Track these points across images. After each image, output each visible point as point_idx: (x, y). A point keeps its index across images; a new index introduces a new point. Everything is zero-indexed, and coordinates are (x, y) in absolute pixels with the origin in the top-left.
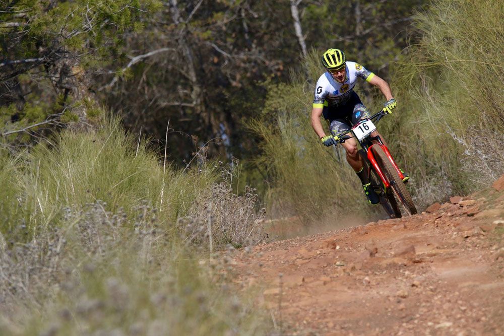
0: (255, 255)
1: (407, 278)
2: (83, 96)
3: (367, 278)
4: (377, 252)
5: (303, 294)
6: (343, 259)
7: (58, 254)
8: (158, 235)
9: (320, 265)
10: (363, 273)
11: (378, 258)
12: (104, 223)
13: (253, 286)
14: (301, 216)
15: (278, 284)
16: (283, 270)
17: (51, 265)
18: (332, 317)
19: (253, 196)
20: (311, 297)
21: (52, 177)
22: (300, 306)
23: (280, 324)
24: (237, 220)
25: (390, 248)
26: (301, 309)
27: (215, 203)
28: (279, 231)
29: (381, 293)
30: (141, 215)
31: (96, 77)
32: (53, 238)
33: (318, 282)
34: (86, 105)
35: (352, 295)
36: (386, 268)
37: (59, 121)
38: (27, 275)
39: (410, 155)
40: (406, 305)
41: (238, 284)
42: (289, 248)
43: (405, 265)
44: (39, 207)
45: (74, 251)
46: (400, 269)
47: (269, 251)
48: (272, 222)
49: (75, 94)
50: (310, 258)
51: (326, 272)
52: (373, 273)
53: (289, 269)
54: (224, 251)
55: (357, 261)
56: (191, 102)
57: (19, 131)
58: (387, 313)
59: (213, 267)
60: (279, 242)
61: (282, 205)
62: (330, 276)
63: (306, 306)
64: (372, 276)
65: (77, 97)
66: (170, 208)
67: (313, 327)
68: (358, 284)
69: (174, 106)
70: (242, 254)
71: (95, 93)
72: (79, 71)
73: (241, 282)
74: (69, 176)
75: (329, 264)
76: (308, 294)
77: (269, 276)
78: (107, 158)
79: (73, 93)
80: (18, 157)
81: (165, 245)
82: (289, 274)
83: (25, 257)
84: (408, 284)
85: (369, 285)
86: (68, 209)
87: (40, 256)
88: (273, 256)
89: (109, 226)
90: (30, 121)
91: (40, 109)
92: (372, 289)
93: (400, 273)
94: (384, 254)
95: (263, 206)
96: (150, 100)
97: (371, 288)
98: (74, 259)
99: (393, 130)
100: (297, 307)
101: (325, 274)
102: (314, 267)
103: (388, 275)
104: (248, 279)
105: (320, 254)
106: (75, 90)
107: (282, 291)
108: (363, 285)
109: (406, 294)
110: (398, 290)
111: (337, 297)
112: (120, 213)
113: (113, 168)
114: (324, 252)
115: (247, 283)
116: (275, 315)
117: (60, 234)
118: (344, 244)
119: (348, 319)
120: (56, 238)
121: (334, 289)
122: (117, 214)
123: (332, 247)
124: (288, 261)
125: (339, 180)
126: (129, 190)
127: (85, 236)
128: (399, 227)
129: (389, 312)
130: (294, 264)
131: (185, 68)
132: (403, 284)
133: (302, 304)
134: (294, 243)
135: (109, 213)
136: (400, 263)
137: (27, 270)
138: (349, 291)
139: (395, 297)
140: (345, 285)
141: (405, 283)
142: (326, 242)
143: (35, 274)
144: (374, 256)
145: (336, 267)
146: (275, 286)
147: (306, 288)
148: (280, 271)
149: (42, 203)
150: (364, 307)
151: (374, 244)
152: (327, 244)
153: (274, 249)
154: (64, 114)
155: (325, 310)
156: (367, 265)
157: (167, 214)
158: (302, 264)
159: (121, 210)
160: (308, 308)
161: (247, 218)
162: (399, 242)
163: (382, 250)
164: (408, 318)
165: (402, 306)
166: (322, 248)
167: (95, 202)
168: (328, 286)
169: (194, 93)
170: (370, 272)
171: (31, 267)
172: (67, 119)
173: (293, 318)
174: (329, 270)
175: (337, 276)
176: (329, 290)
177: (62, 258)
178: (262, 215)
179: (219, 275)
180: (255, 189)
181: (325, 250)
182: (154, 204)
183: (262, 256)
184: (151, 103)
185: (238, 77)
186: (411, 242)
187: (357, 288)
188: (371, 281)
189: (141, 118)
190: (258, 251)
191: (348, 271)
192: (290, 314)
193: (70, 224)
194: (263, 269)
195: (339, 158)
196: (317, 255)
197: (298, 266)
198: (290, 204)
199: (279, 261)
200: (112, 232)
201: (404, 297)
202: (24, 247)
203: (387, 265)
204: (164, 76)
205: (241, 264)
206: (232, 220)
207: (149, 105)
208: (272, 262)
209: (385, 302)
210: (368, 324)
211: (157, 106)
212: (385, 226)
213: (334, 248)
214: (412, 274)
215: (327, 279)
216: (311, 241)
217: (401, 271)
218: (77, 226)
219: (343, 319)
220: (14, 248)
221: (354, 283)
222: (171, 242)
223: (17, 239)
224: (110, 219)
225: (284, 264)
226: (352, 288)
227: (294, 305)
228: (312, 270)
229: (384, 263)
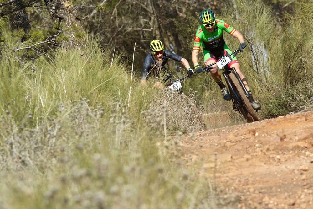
0: (196, 139)
1: (307, 156)
2: (72, 23)
3: (278, 157)
4: (285, 138)
5: (232, 167)
6: (261, 143)
7: (55, 137)
8: (126, 124)
9: (243, 147)
10: (275, 153)
11: (287, 142)
12: (87, 115)
13: (196, 161)
14: (229, 112)
15: (213, 160)
16: (217, 150)
17: (50, 144)
18: (253, 184)
19: (195, 96)
20: (237, 169)
21: (51, 82)
22: (230, 176)
23: (215, 189)
24: (183, 114)
25: (295, 134)
26: (230, 178)
27: (168, 101)
28: (213, 122)
29: (289, 167)
30: (114, 109)
31: (81, 10)
32: (51, 125)
33: (242, 159)
34: (75, 29)
35: (267, 169)
36: (292, 150)
37: (54, 41)
38: (33, 152)
39: (309, 67)
40: (306, 176)
41: (184, 159)
42: (221, 134)
43: (306, 148)
44: (41, 103)
45: (66, 135)
46: (302, 150)
47: (207, 136)
48: (208, 115)
49: (66, 21)
50: (236, 142)
51: (248, 152)
52: (283, 153)
53: (221, 149)
54: (174, 136)
55: (271, 144)
56: (150, 28)
57: (26, 48)
58: (293, 182)
59: (167, 147)
60: (214, 130)
61: (215, 103)
62: (251, 155)
63: (233, 176)
64: (282, 155)
65: (68, 23)
66: (135, 105)
67: (239, 192)
68: (271, 161)
69: (137, 31)
70: (187, 138)
71: (80, 21)
72: (69, 5)
73: (186, 158)
74: (62, 80)
75: (250, 146)
76: (235, 168)
77: (206, 154)
78: (90, 68)
79: (65, 21)
80: (26, 67)
81: (132, 131)
82: (221, 153)
83: (31, 139)
84: (308, 161)
85: (280, 162)
86: (61, 104)
87: (41, 138)
88: (210, 140)
89: (91, 117)
90: (34, 41)
91: (41, 32)
92: (282, 165)
93: (302, 153)
94: (291, 139)
95: (201, 104)
96: (120, 26)
97: (281, 163)
98: (66, 140)
99: (298, 49)
100: (227, 177)
101: (247, 153)
102: (240, 148)
103: (294, 154)
104: (192, 156)
105: (243, 139)
106: (66, 18)
107: (216, 165)
108: (275, 161)
109: (307, 168)
110: (301, 165)
111: (256, 170)
112: (99, 108)
113: (94, 75)
114: (246, 137)
115: (191, 159)
116: (211, 183)
117: (56, 122)
118: (261, 132)
119: (264, 186)
120: (53, 125)
121: (254, 164)
122: (97, 108)
123: (253, 133)
124: (220, 144)
125: (257, 85)
126: (106, 91)
127: (73, 124)
128: (302, 119)
129: (294, 181)
130: (225, 146)
131: (145, 3)
132: (305, 161)
133: (230, 175)
134: (224, 131)
135: (91, 107)
136: (302, 146)
137: (33, 148)
138: (265, 166)
139: (298, 170)
140: (262, 161)
141: (306, 160)
142: (248, 130)
143: (39, 151)
144: (283, 141)
145: (255, 148)
146: (211, 162)
147: (234, 164)
148: (214, 151)
149: (43, 99)
150: (276, 178)
151: (283, 132)
152: (249, 131)
153: (210, 134)
154: (58, 36)
155: (248, 179)
156: (278, 147)
157: (133, 108)
158: (231, 146)
159: (100, 105)
160: (235, 178)
161: (190, 113)
162: (302, 131)
163: (289, 137)
164: (308, 186)
165: (304, 177)
166: (245, 134)
167: (81, 99)
168: (250, 162)
169: (152, 21)
170: (280, 152)
171: (35, 146)
172: (61, 39)
173: (224, 185)
174: (250, 150)
175: (256, 155)
176: (250, 165)
177: (58, 140)
178: (201, 110)
179: (171, 153)
180: (196, 91)
181: (247, 136)
182: (123, 101)
183: (202, 139)
184: (120, 28)
185: (184, 10)
186: (311, 131)
187: (271, 164)
188: (281, 159)
189: (113, 39)
190: (199, 136)
191: (264, 151)
192: (222, 182)
193: (63, 115)
194: (203, 149)
195: (257, 70)
196: (242, 139)
197: (227, 147)
198: (221, 102)
199: (214, 143)
200: (94, 122)
201: (305, 170)
202: (31, 131)
203: (293, 147)
204: (130, 9)
205: (186, 146)
206: (180, 114)
207: (119, 30)
208: (209, 144)
209: (291, 174)
210: (279, 190)
211: (125, 30)
212: (291, 119)
213: (254, 134)
214: (311, 153)
215: (249, 157)
216: (237, 129)
217: (303, 151)
218: (68, 116)
219: (261, 186)
220: (23, 132)
221: (269, 160)
222: (136, 129)
223: (25, 126)
224: (92, 112)
225: (217, 145)
226: (267, 164)
227: (225, 175)
228: (238, 150)
229: (291, 146)
